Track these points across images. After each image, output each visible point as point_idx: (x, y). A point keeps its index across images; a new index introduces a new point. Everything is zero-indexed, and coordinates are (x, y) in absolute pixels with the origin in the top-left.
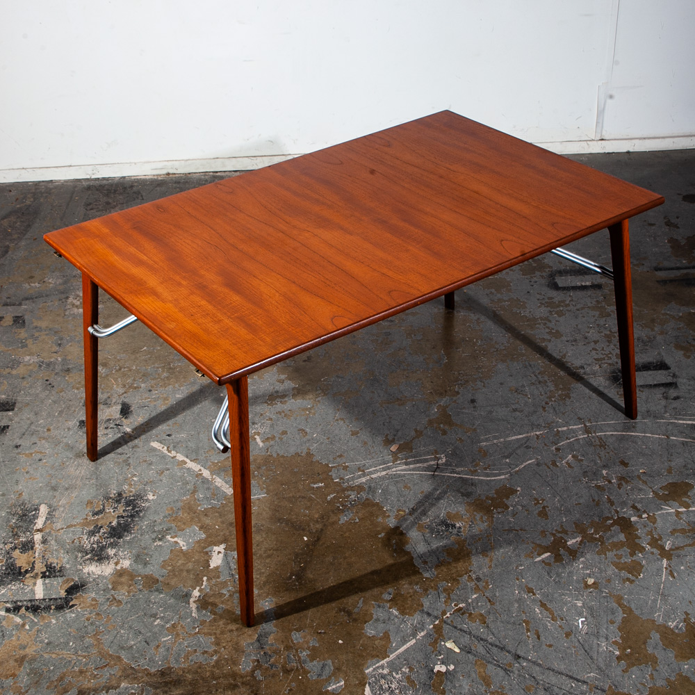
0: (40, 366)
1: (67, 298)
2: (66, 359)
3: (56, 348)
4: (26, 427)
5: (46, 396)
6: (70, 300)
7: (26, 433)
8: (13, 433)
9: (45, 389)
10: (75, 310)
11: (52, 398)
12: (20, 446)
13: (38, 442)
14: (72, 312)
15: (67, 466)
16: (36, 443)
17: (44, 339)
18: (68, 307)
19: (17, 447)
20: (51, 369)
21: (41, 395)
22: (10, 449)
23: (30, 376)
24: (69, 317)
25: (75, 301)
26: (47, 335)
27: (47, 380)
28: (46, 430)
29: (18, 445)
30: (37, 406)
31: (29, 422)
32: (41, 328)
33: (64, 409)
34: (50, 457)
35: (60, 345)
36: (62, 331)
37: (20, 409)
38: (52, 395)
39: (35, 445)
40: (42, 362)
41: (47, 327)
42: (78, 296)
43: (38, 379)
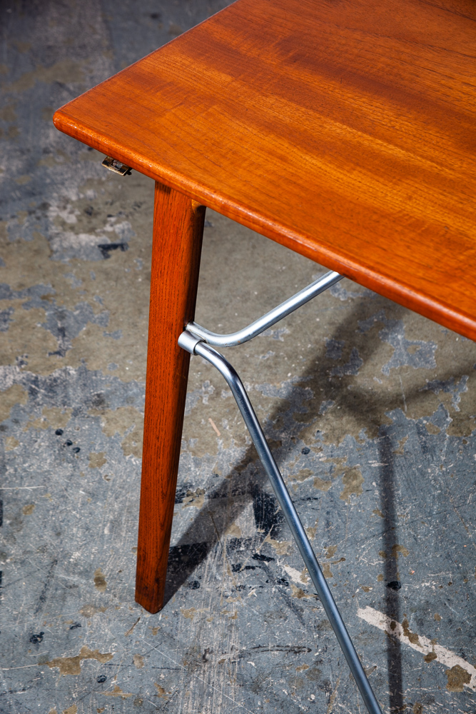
0: (33, 393)
1: (45, 206)
2: (86, 371)
3: (55, 342)
4: (41, 575)
5: (70, 477)
6: (53, 212)
7: (49, 594)
8: (17, 596)
9: (60, 459)
10: (72, 239)
11: (83, 482)
12: (41, 635)
13: (82, 620)
14: (65, 244)
15: (175, 697)
16: (78, 626)
17: (23, 318)
18: (54, 229)
19: (36, 639)
20: (60, 398)
21: (55, 477)
22: (20, 648)
23: (16, 422)
24: (62, 257)
25: (64, 215)
26: (26, 305)
27: (59, 433)
28: (92, 582)
29: (36, 632)
30: (55, 508)
31: (46, 560)
32: (7, 289)
33: (120, 515)
34: (124, 668)
35: (62, 332)
36: (56, 295)
37: (17, 521)
38: (83, 476)
39: (78, 631)
40: (35, 381)
41: (21, 285)
42: (67, 201)
43: (38, 431)
